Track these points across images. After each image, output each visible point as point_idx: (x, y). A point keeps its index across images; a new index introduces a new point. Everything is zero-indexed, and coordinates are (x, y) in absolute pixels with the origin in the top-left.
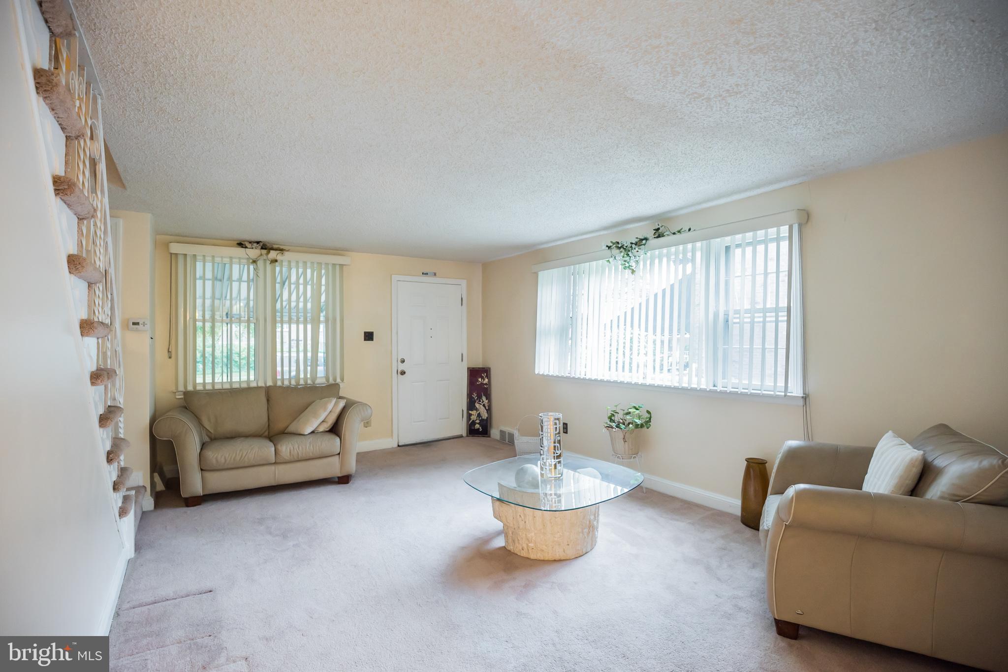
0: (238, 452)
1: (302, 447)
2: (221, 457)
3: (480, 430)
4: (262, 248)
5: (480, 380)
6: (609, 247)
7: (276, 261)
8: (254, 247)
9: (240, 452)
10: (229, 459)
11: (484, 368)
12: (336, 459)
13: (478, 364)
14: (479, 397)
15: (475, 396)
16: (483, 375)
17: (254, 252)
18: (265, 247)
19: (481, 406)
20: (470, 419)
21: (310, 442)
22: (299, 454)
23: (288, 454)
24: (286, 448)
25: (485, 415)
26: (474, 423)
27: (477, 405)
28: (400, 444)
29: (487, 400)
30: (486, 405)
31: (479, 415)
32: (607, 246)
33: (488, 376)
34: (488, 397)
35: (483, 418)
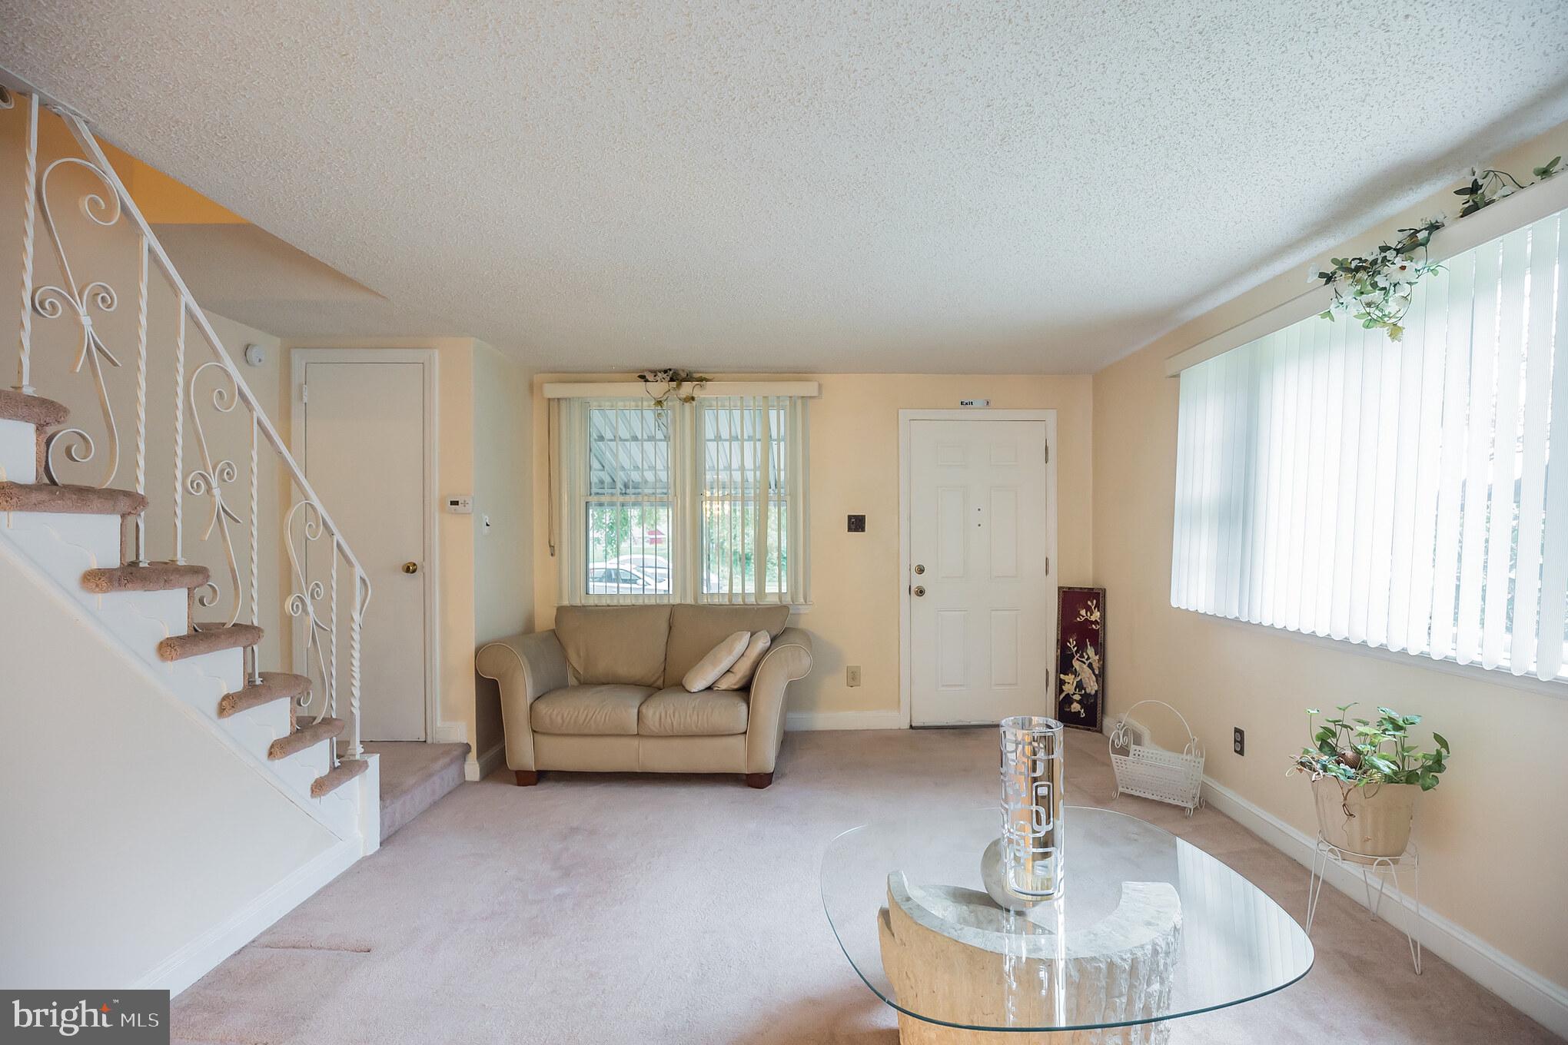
0: (582, 710)
1: (679, 713)
2: (557, 715)
3: (1082, 716)
4: (672, 380)
5: (1083, 612)
6: (1329, 278)
7: (693, 399)
8: (659, 379)
9: (584, 710)
10: (568, 719)
11: (1093, 589)
12: (739, 743)
13: (1082, 578)
14: (1081, 647)
15: (1072, 644)
16: (1089, 603)
17: (659, 388)
18: (676, 377)
19: (1085, 666)
20: (1061, 691)
21: (694, 708)
22: (675, 724)
23: (657, 724)
24: (654, 713)
25: (1092, 687)
26: (1068, 699)
27: (1076, 664)
28: (913, 725)
29: (1096, 655)
30: (1096, 665)
31: (1080, 686)
32: (1322, 275)
33: (1101, 606)
34: (1101, 650)
35: (1088, 691)
